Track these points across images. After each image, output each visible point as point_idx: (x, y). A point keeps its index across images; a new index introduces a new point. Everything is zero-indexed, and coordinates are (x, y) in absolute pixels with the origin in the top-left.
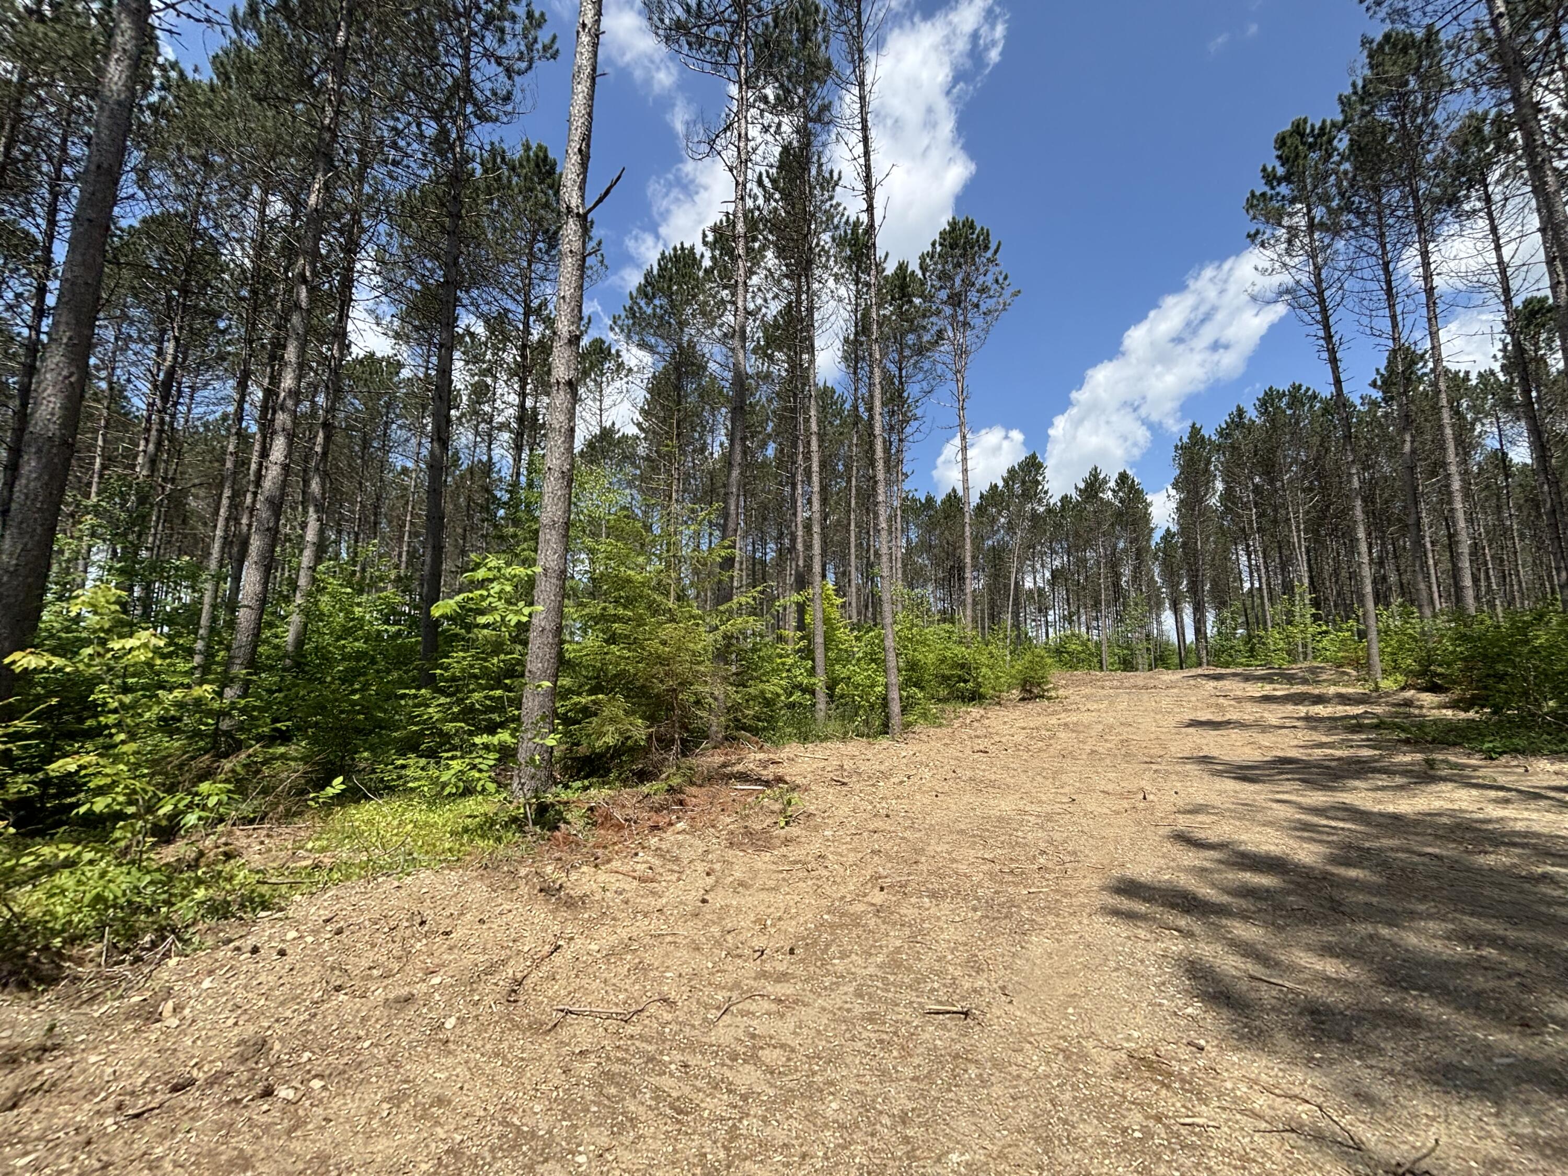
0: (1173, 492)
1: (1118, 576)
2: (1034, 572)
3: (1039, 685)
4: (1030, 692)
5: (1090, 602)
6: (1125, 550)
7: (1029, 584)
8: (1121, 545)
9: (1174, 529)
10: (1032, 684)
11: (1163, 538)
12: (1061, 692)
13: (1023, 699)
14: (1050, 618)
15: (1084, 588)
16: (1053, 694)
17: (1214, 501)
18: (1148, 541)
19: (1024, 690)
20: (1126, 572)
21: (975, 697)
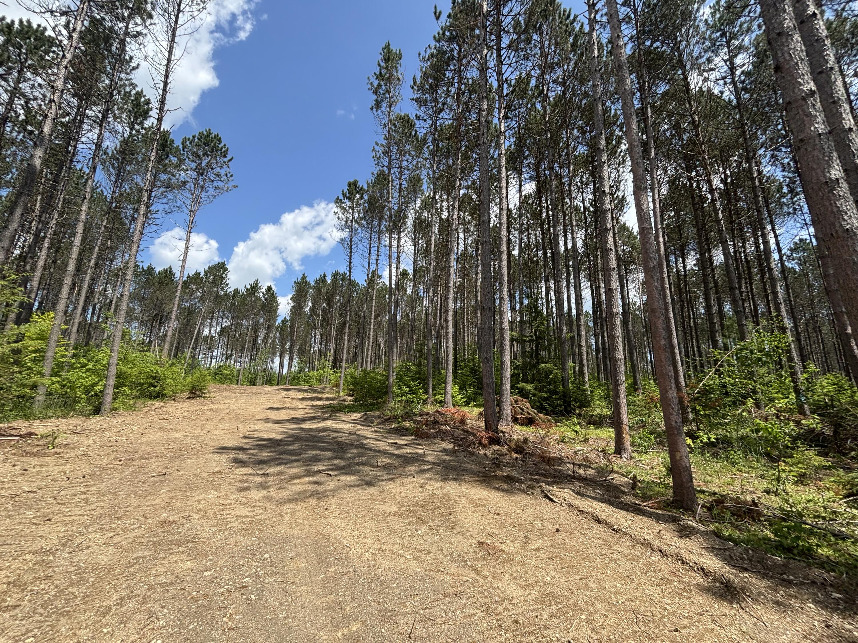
0: (290, 301)
1: (257, 337)
2: (211, 326)
3: (200, 390)
4: (195, 394)
5: (239, 348)
6: (262, 324)
7: (206, 332)
8: (261, 321)
9: (288, 318)
10: (196, 390)
11: (282, 321)
12: (212, 395)
13: (189, 398)
14: (215, 354)
15: (237, 340)
16: (208, 395)
17: (307, 310)
18: (275, 322)
19: (191, 393)
20: (262, 335)
21: (159, 396)
